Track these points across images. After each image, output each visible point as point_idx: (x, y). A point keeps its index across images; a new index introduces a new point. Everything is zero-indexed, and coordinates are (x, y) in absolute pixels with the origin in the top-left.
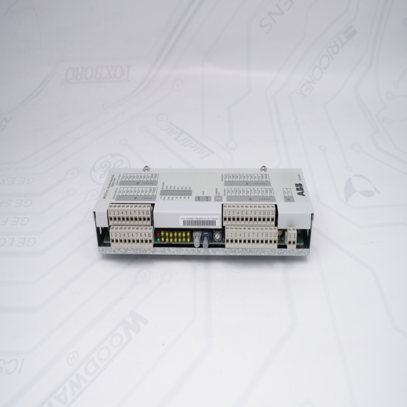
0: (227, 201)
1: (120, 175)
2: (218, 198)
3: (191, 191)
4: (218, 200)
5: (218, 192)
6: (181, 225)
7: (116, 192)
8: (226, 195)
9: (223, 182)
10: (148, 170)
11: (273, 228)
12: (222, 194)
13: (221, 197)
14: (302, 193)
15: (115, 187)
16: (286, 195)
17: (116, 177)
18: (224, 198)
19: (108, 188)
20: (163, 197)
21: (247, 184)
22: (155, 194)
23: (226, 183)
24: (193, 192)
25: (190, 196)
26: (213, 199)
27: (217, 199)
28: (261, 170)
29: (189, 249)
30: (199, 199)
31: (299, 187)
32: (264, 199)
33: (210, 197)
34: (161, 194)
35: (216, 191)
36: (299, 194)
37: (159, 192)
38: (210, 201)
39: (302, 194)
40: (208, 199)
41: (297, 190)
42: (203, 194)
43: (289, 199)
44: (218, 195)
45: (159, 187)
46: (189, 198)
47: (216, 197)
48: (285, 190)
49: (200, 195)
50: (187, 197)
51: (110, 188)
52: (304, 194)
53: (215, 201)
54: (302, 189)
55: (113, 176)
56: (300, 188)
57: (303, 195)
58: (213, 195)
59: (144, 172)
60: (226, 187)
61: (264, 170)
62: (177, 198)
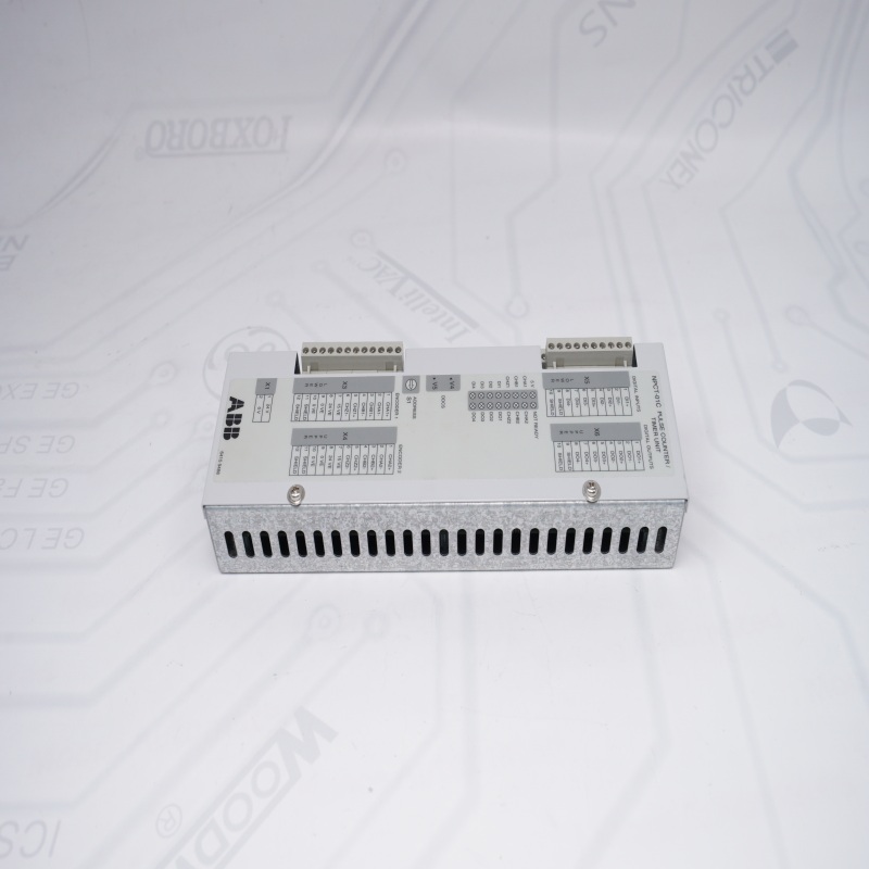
0: (393, 378)
1: (651, 464)
2: (412, 384)
3: (470, 408)
4: (411, 379)
5: (411, 406)
7: (637, 400)
8: (394, 394)
9: (399, 441)
12: (403, 397)
13: (406, 390)
14: (232, 408)
15: (646, 420)
16: (268, 400)
17: (658, 456)
18: (398, 387)
20: (529, 387)
21: (345, 436)
22: (550, 397)
23: (391, 436)
24: (466, 402)
25: (471, 389)
26: (423, 383)
27: (414, 383)
30: (452, 383)
31: (233, 426)
33: (428, 389)
34: (535, 392)
35: (415, 410)
36: (240, 404)
37: (541, 401)
38: (428, 377)
39: (235, 404)
40: (434, 383)
41: (240, 416)
42: (443, 398)
43: (266, 387)
44: (412, 395)
45: (544, 418)
46: (474, 384)
47: (416, 390)
48: (267, 417)
49: (449, 395)
50: (478, 388)
51: (655, 414)
52: (230, 405)
53: (418, 377)
54: (229, 420)
56: (231, 424)
57: (234, 401)
58: (425, 397)
60: (393, 422)
62: (499, 384)
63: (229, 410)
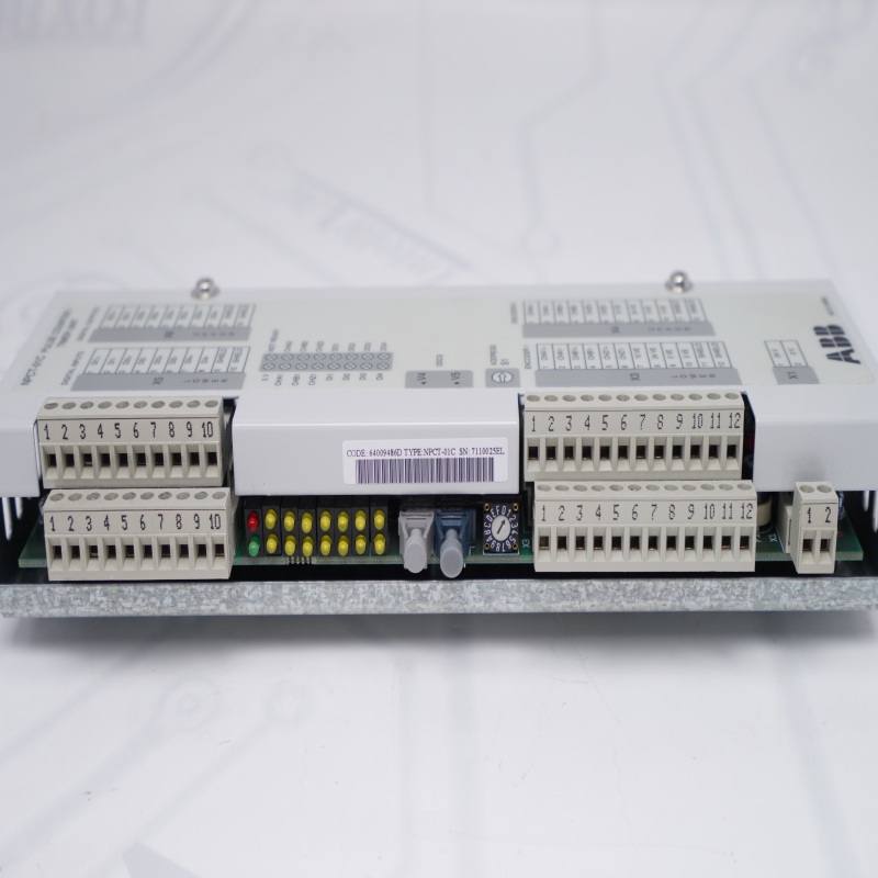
0: (539, 383)
1: (95, 311)
2: (499, 377)
3: (390, 356)
4: (503, 383)
5: (500, 356)
6: (347, 483)
7: (75, 363)
8: (534, 367)
9: (518, 327)
10: (213, 291)
11: (734, 484)
12: (516, 362)
13: (515, 374)
14: (845, 353)
15: (73, 346)
16: (782, 361)
17: (81, 316)
18: (527, 377)
19: (44, 350)
20: (273, 375)
21: (616, 330)
22: (238, 365)
23: (530, 330)
24: (396, 360)
25: (386, 374)
26: (479, 378)
27: (496, 379)
28: (670, 285)
29: (383, 587)
30: (421, 379)
31: (830, 337)
32: (693, 376)
33: (469, 374)
34: (263, 368)
35: (493, 354)
36: (833, 357)
37: (255, 361)
38: (469, 384)
39: (847, 356)
40: (458, 379)
41: (824, 346)
42: (439, 361)
43: (793, 374)
44: (499, 366)
45: (258, 345)
46: (379, 377)
47: (490, 375)
48: (772, 346)
49: (428, 365)
50: (372, 375)
51: (54, 351)
52: (853, 356)
53: (488, 385)
54: (843, 342)
55: (66, 314)
56: (836, 339)
57: (849, 360)
58: (479, 366)
59: (195, 301)
60: (531, 343)
61: (682, 285)
62: (330, 378)
63: (852, 351)
